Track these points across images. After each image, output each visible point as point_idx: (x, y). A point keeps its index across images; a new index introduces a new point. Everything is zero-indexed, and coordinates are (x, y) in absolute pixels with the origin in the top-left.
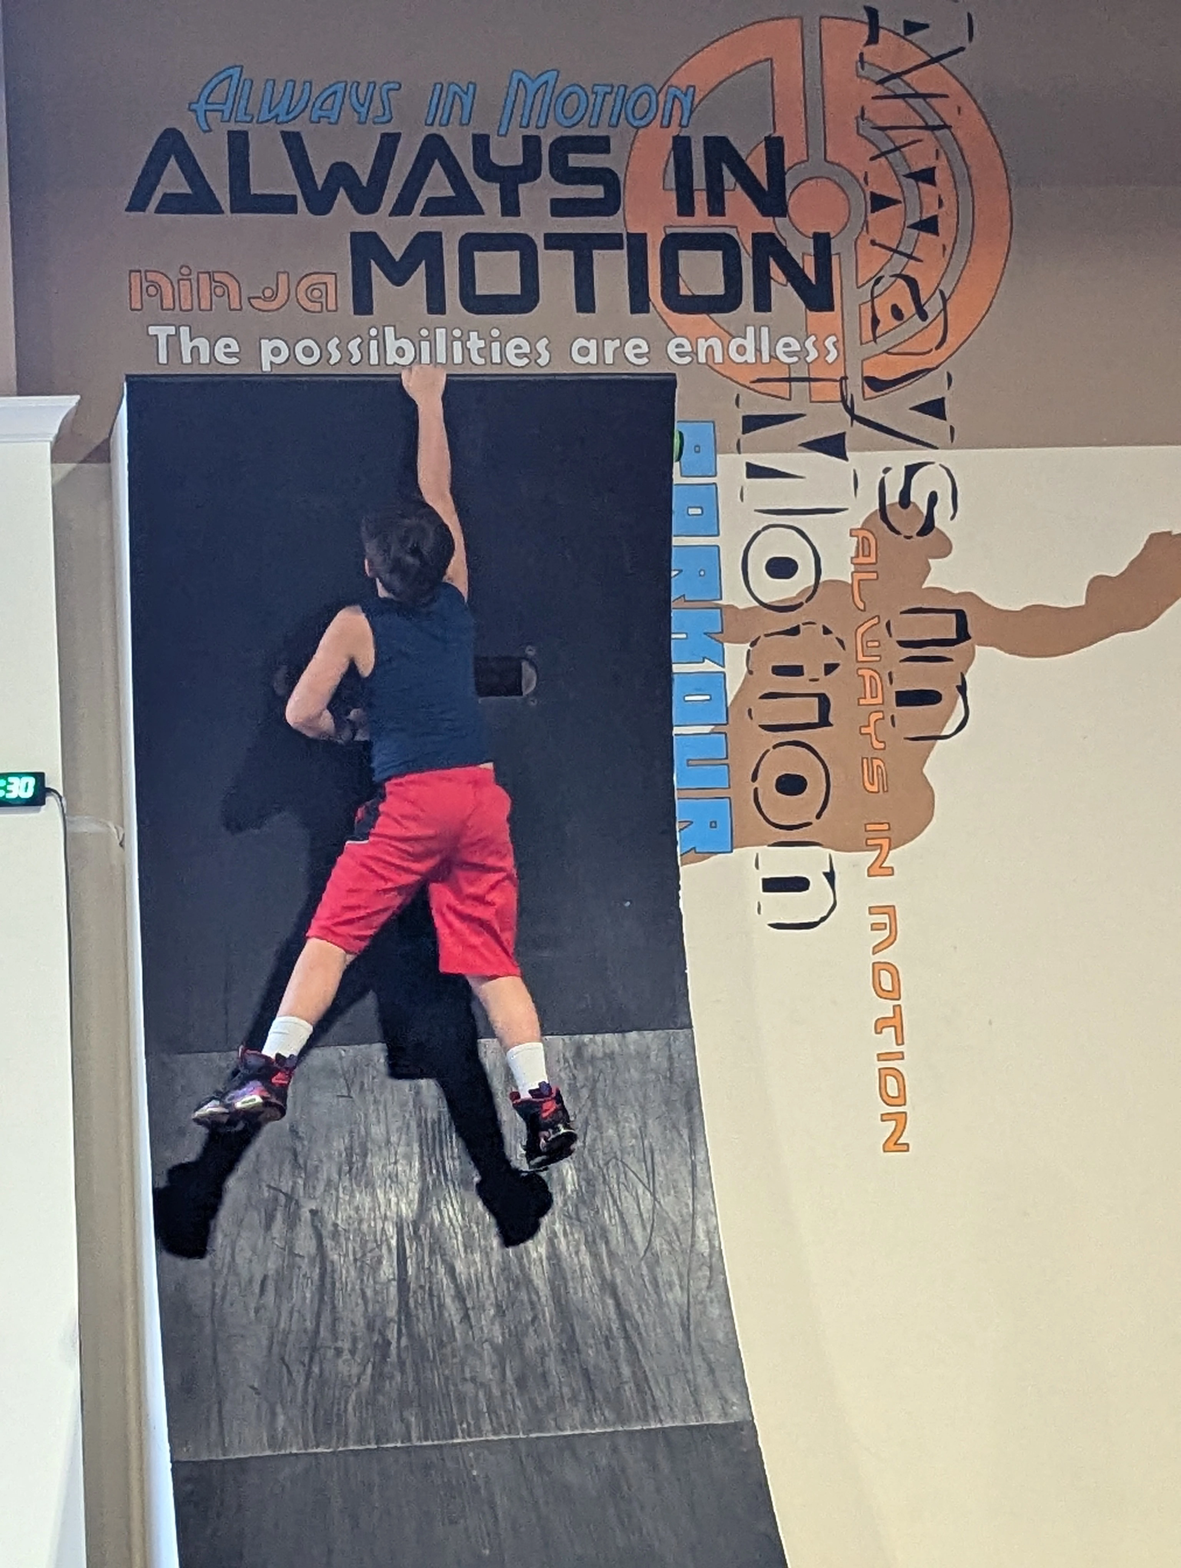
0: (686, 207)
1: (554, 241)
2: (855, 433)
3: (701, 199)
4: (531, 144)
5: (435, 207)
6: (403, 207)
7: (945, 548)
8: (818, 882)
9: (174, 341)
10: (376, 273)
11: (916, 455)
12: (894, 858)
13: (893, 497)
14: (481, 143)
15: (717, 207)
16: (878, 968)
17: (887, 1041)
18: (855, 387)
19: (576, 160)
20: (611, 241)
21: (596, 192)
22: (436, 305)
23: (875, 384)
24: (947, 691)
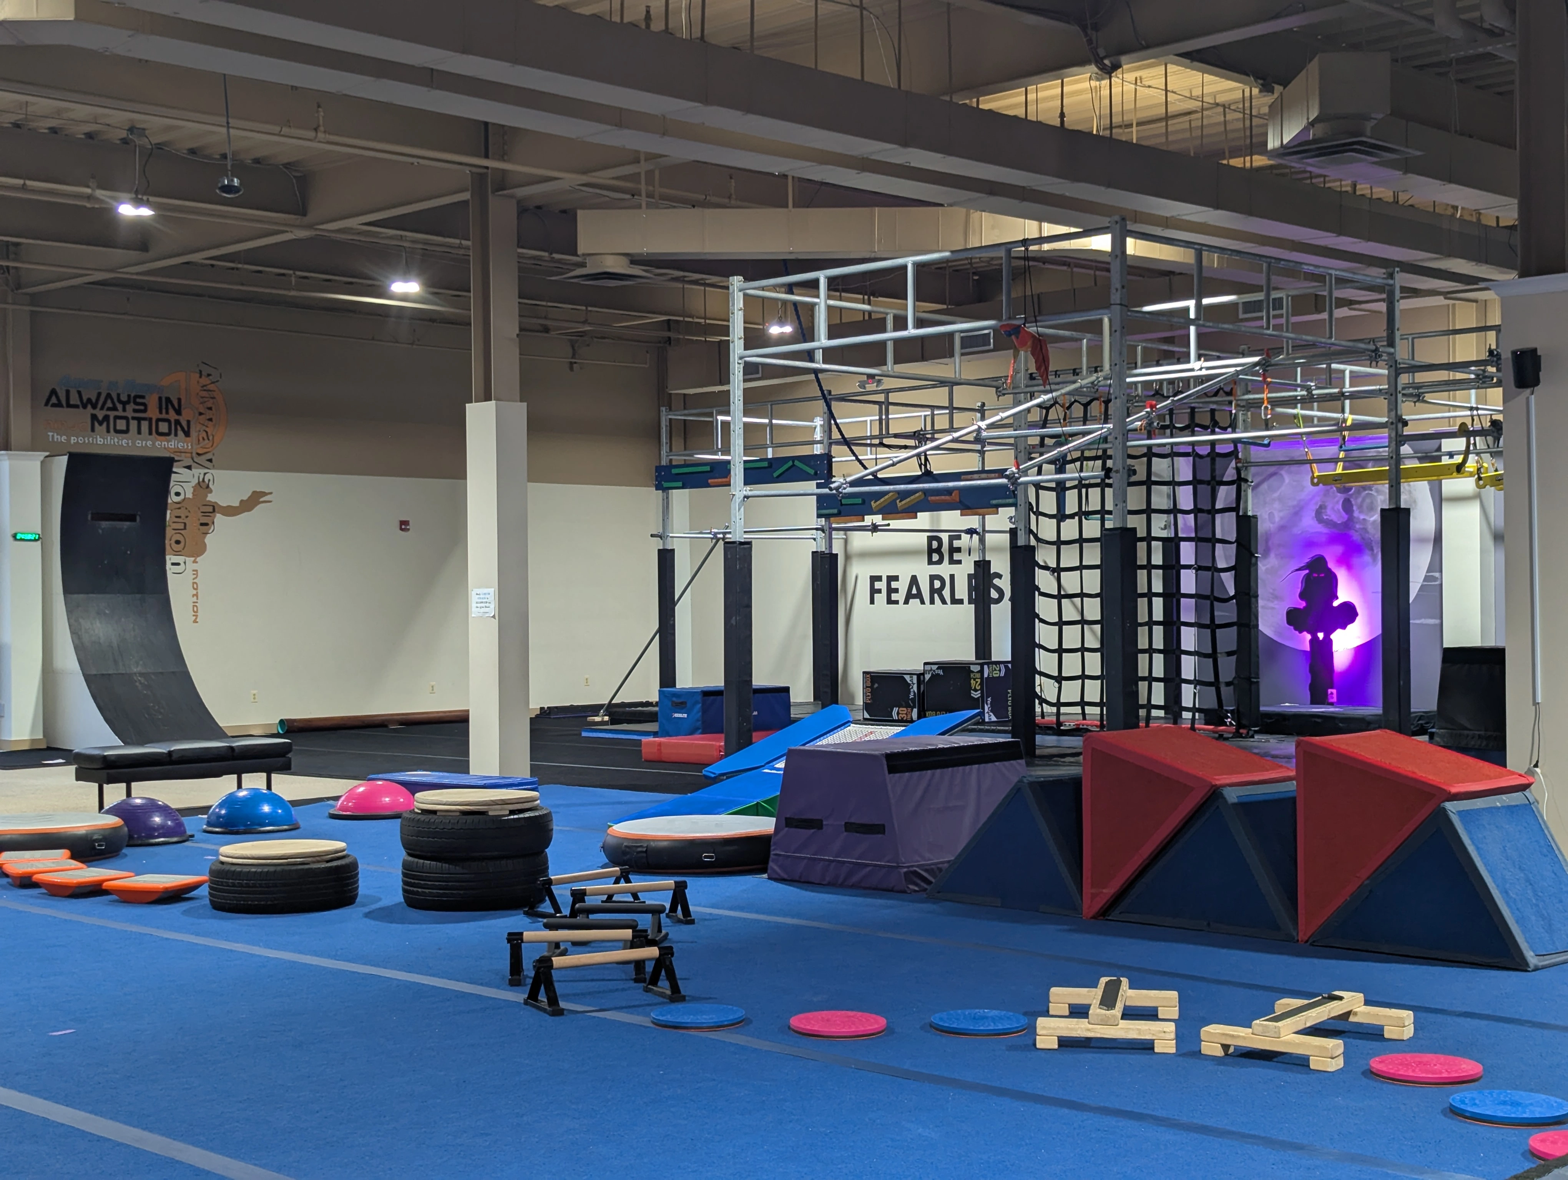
0: (161, 412)
1: (134, 418)
2: (194, 465)
3: (164, 411)
4: (129, 396)
5: (109, 409)
6: (102, 408)
7: (211, 492)
8: (182, 564)
9: (53, 436)
10: (96, 424)
11: (206, 471)
12: (198, 559)
13: (201, 480)
14: (119, 395)
15: (167, 413)
16: (194, 583)
17: (195, 599)
18: (194, 455)
19: (138, 400)
20: (145, 419)
21: (142, 408)
22: (108, 431)
23: (199, 454)
24: (210, 523)
